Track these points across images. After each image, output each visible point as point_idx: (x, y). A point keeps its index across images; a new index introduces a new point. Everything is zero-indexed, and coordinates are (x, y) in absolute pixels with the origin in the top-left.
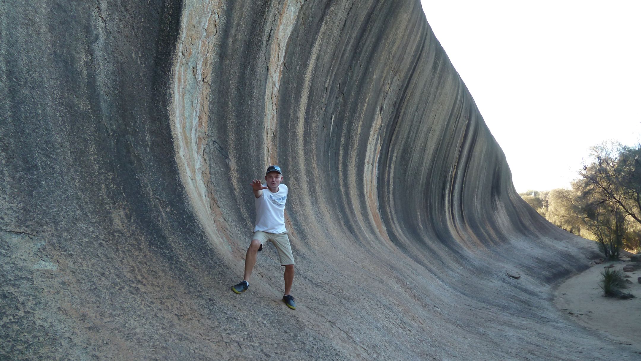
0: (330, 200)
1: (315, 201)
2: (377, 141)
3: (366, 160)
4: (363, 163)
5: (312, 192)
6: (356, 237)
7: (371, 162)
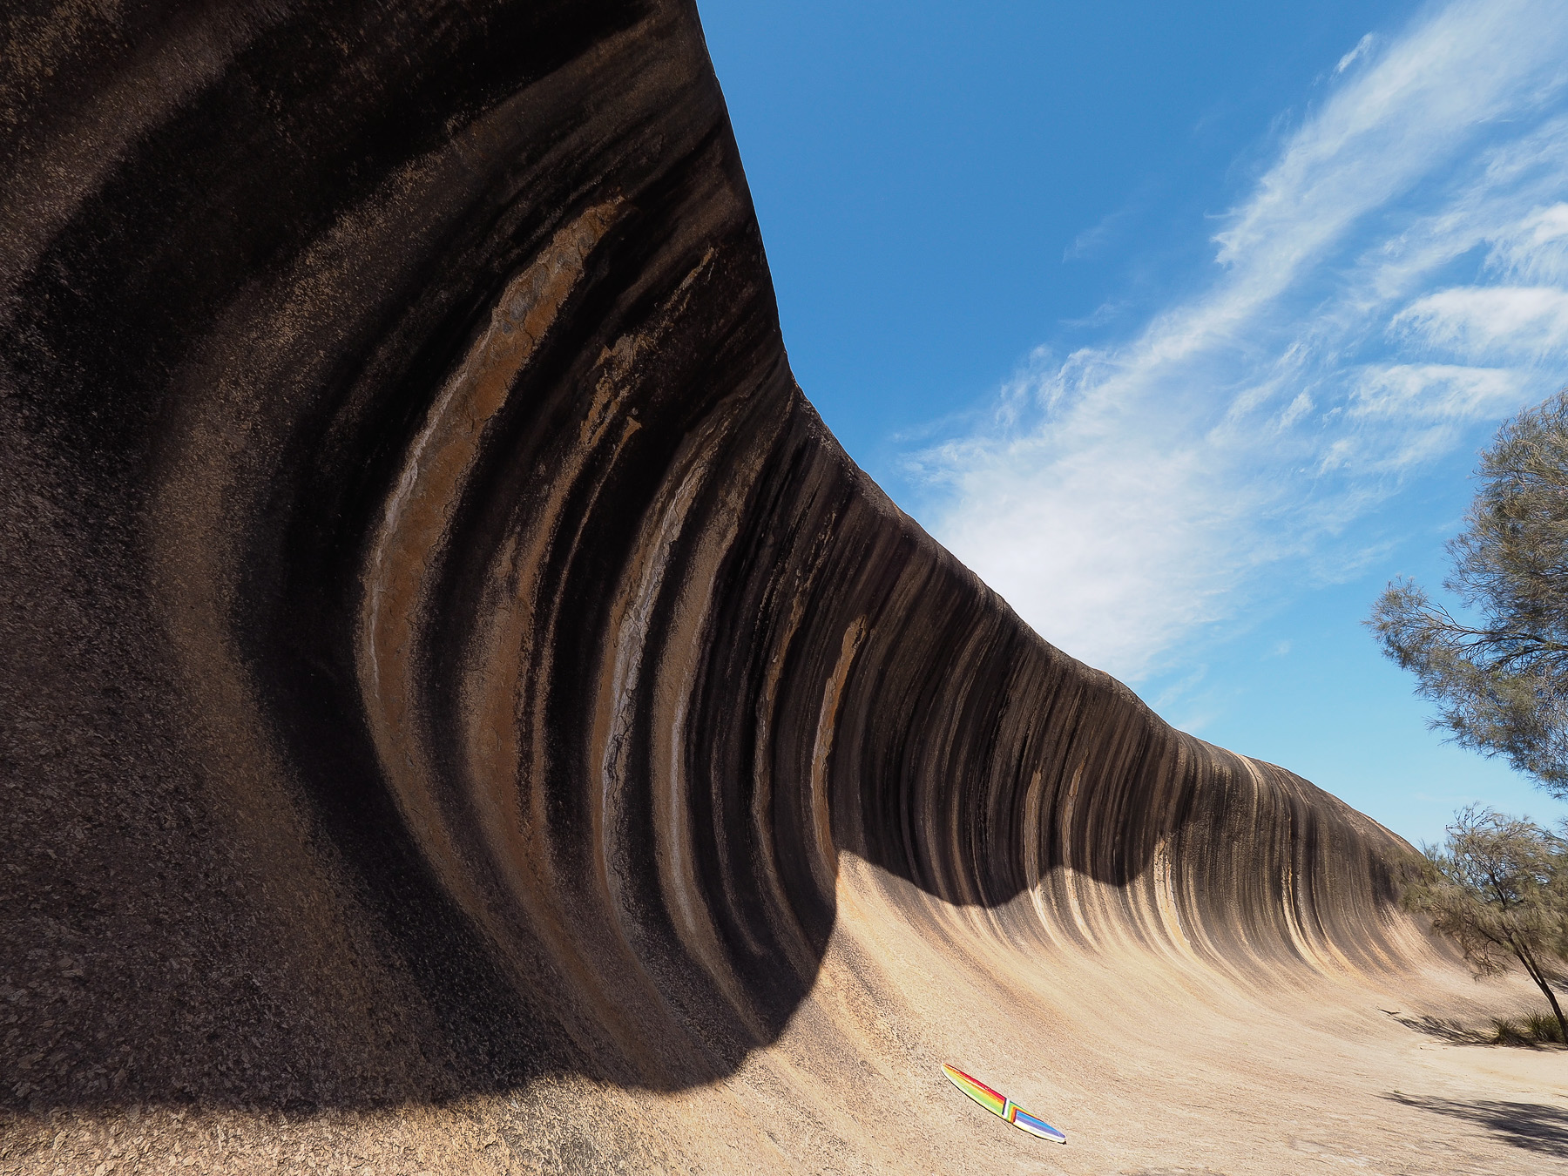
0: (1121, 918)
1: (1107, 918)
2: (1165, 860)
3: (1155, 878)
4: (1153, 882)
5: (1105, 912)
6: (1148, 947)
7: (1162, 878)
